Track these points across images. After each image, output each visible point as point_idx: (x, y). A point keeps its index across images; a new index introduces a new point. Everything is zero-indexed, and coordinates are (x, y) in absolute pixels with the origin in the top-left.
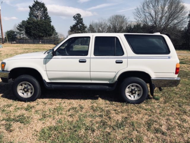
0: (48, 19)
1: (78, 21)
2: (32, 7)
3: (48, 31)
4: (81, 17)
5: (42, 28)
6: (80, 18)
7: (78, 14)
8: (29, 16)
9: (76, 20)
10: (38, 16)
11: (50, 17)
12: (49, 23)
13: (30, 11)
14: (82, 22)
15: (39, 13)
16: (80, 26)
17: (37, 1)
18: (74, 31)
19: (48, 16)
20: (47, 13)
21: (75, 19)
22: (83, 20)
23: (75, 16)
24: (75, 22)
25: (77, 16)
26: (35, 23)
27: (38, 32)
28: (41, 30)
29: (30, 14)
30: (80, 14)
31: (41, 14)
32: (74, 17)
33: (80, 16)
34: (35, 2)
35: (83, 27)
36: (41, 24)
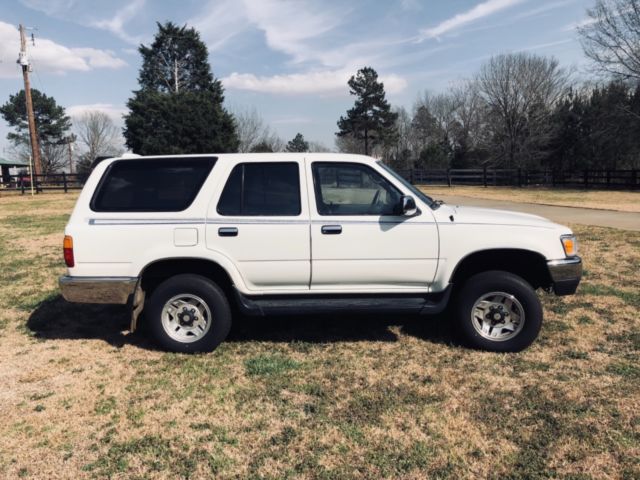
1: (365, 96)
2: (150, 48)
3: (207, 137)
4: (378, 81)
5: (178, 125)
6: (375, 83)
7: (365, 71)
8: (141, 82)
9: (359, 91)
10: (173, 82)
11: (219, 83)
13: (145, 66)
14: (383, 96)
15: (177, 71)
16: (375, 112)
17: (170, 25)
18: (349, 131)
21: (354, 88)
23: (353, 77)
24: (357, 98)
25: (361, 79)
26: (155, 107)
27: (166, 142)
28: (176, 132)
30: (375, 70)
31: (187, 73)
32: (351, 82)
33: (375, 76)
34: (161, 28)
35: (384, 117)
36: (175, 110)
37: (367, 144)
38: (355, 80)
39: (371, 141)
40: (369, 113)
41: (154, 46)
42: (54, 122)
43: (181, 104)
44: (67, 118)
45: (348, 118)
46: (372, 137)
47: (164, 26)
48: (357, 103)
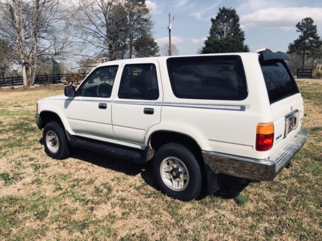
0: (240, 35)
1: (305, 33)
2: (215, 18)
4: (314, 24)
6: (312, 25)
7: (307, 19)
8: (210, 33)
9: (302, 30)
10: (223, 32)
11: (243, 32)
12: (240, 42)
13: (212, 26)
14: (316, 32)
15: (225, 27)
16: (310, 41)
17: (224, 8)
18: (294, 51)
19: (239, 30)
20: (238, 25)
21: (299, 28)
22: (317, 28)
23: (299, 23)
24: (301, 34)
25: (304, 23)
26: (217, 44)
29: (211, 31)
31: (229, 28)
32: (298, 26)
33: (312, 21)
34: (220, 10)
35: (316, 43)
36: (226, 45)
37: (304, 58)
38: (300, 24)
39: (306, 56)
40: (307, 41)
41: (217, 17)
42: (153, 49)
43: (228, 42)
44: (158, 47)
45: (294, 44)
46: (307, 54)
47: (221, 8)
48: (300, 37)
